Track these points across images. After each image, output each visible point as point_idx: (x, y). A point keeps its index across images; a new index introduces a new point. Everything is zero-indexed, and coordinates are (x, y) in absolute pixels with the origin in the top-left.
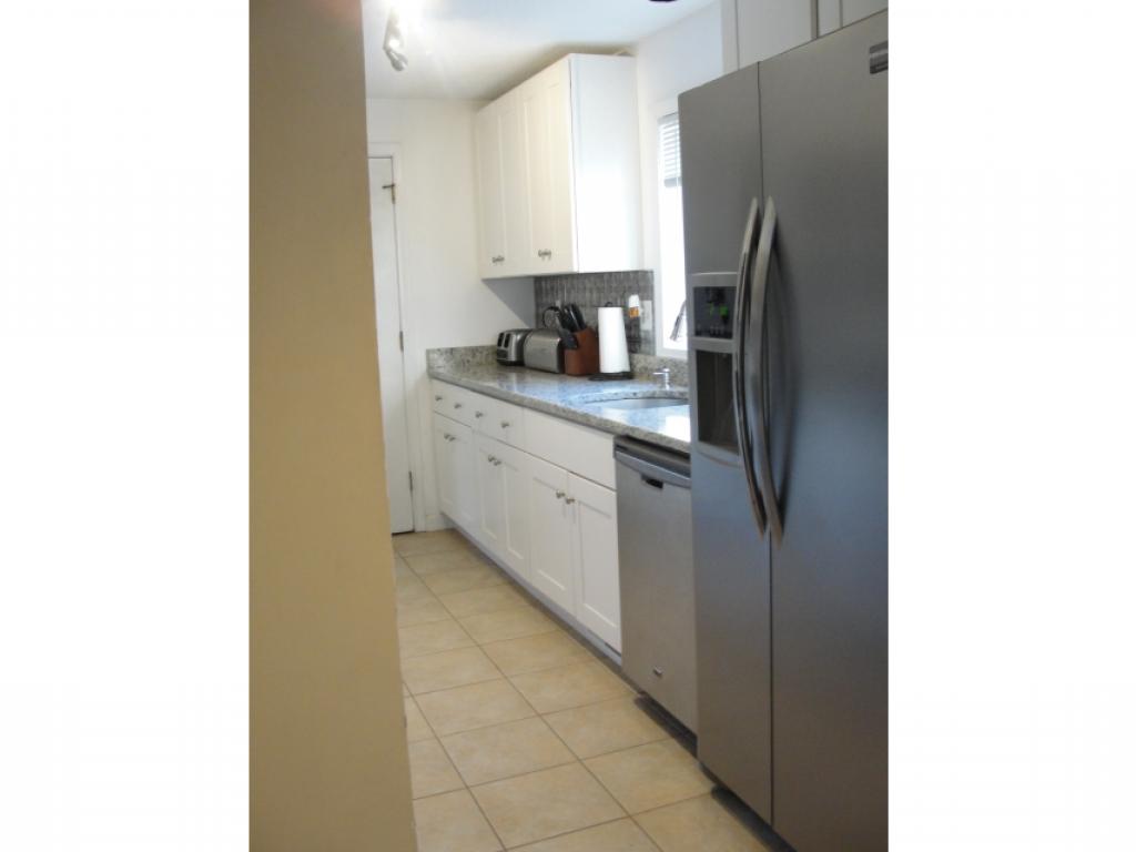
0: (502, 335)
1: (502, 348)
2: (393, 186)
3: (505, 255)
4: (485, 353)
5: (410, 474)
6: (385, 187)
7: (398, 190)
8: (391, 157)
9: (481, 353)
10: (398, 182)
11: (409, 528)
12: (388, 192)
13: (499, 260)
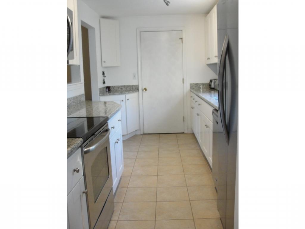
0: (211, 80)
1: (210, 84)
2: (182, 39)
3: (210, 57)
4: (206, 85)
5: (184, 117)
6: (180, 39)
7: (183, 40)
8: (182, 31)
9: (205, 85)
10: (184, 37)
11: (183, 132)
12: (181, 40)
13: (208, 59)
